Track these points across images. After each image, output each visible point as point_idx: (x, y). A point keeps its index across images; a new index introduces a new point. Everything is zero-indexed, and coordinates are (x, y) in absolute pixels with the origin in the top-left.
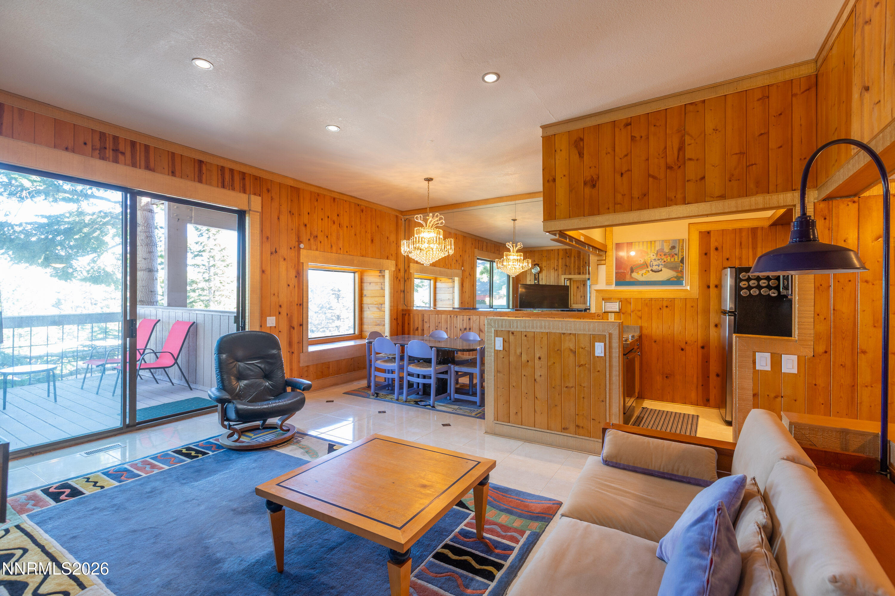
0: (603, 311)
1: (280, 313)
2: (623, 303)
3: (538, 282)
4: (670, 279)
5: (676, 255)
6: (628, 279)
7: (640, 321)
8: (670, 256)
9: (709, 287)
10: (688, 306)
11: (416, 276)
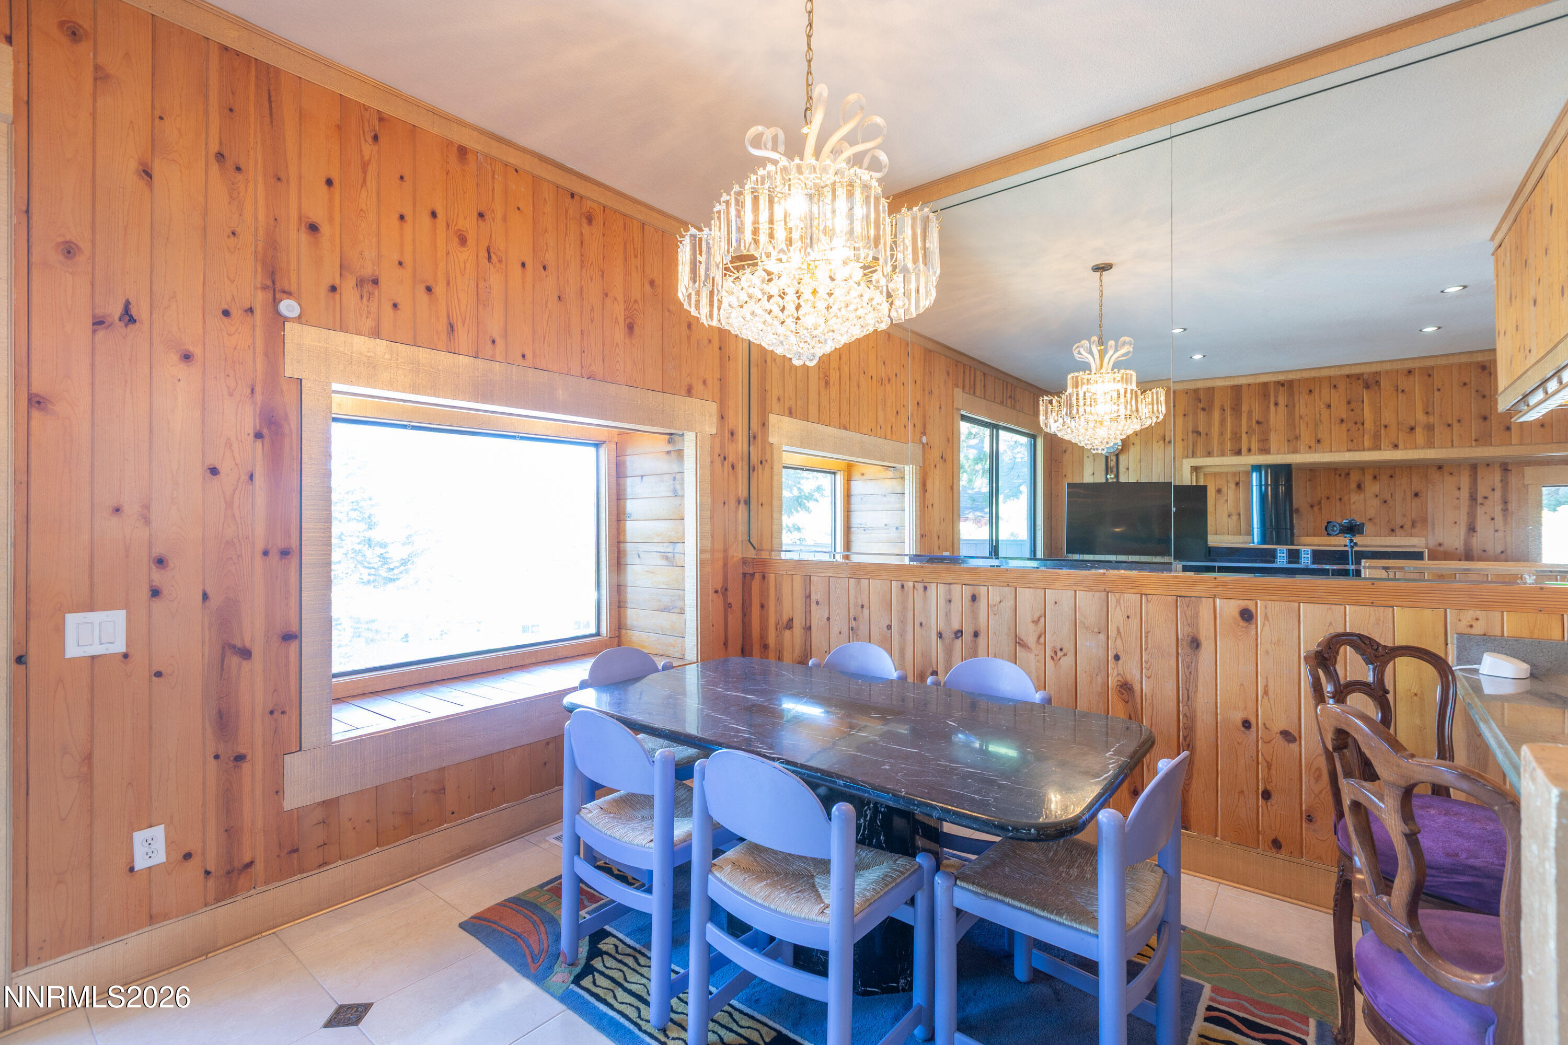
1: (155, 593)
3: (1117, 476)
11: (789, 458)
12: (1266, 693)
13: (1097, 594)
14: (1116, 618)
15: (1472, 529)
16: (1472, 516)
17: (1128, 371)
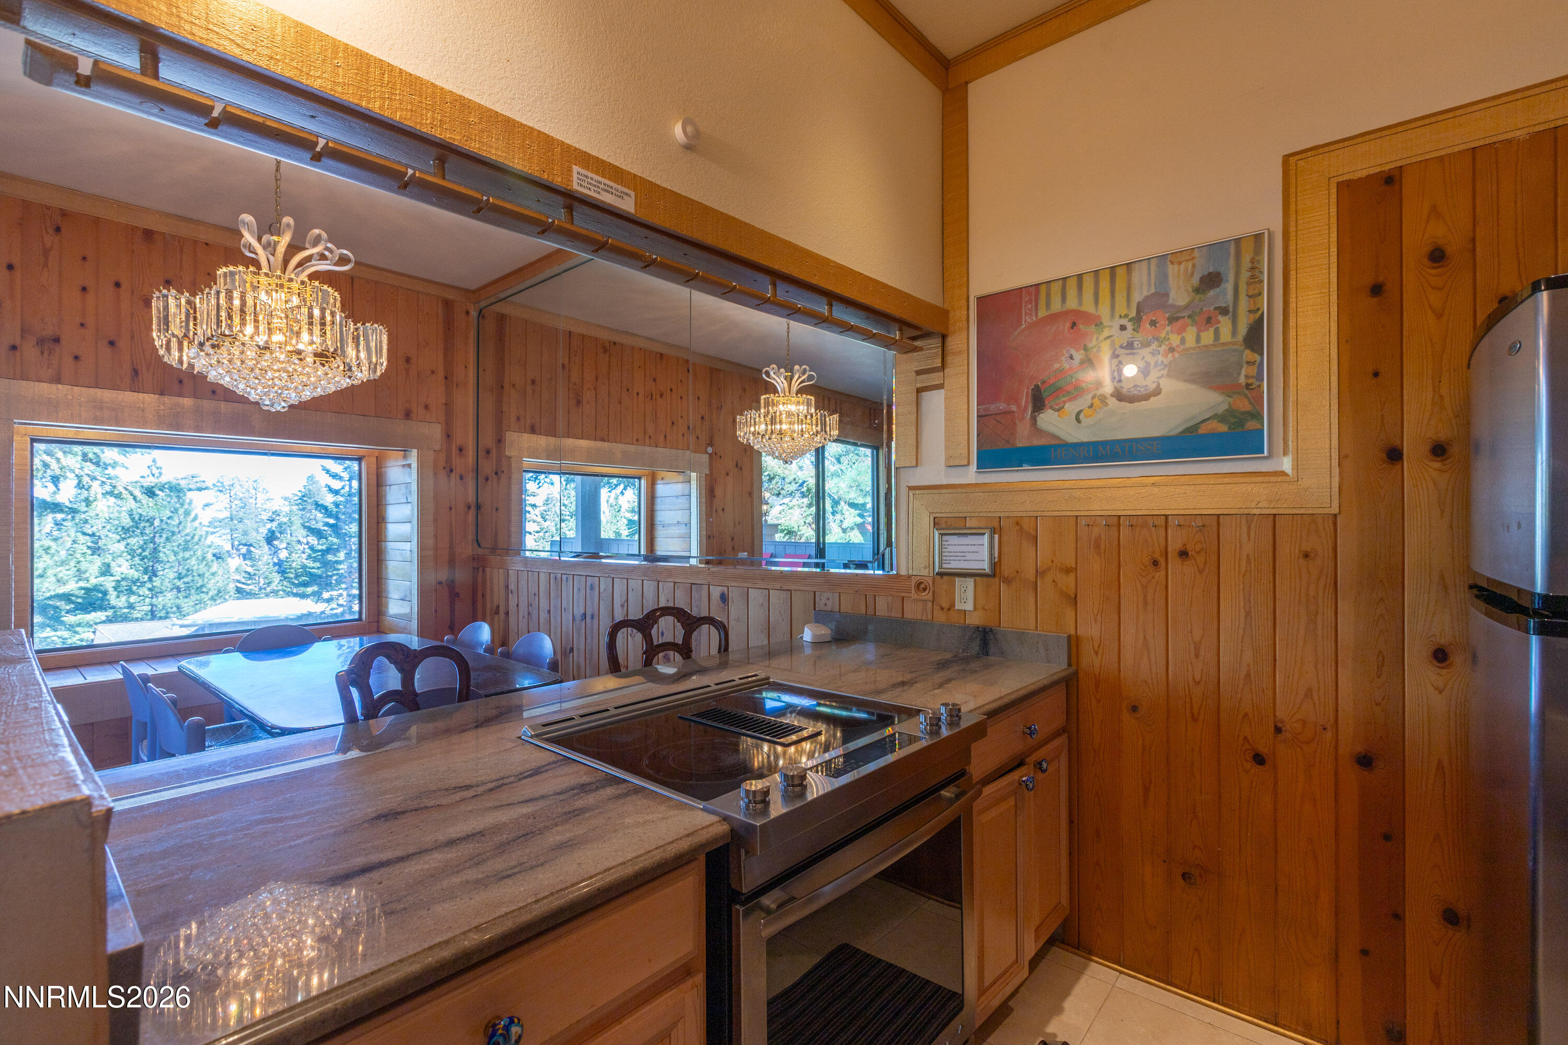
0: (937, 570)
2: (1005, 538)
4: (1195, 428)
5: (1224, 311)
6: (1023, 438)
7: (1069, 613)
8: (1195, 323)
9: (1394, 455)
10: (1285, 549)
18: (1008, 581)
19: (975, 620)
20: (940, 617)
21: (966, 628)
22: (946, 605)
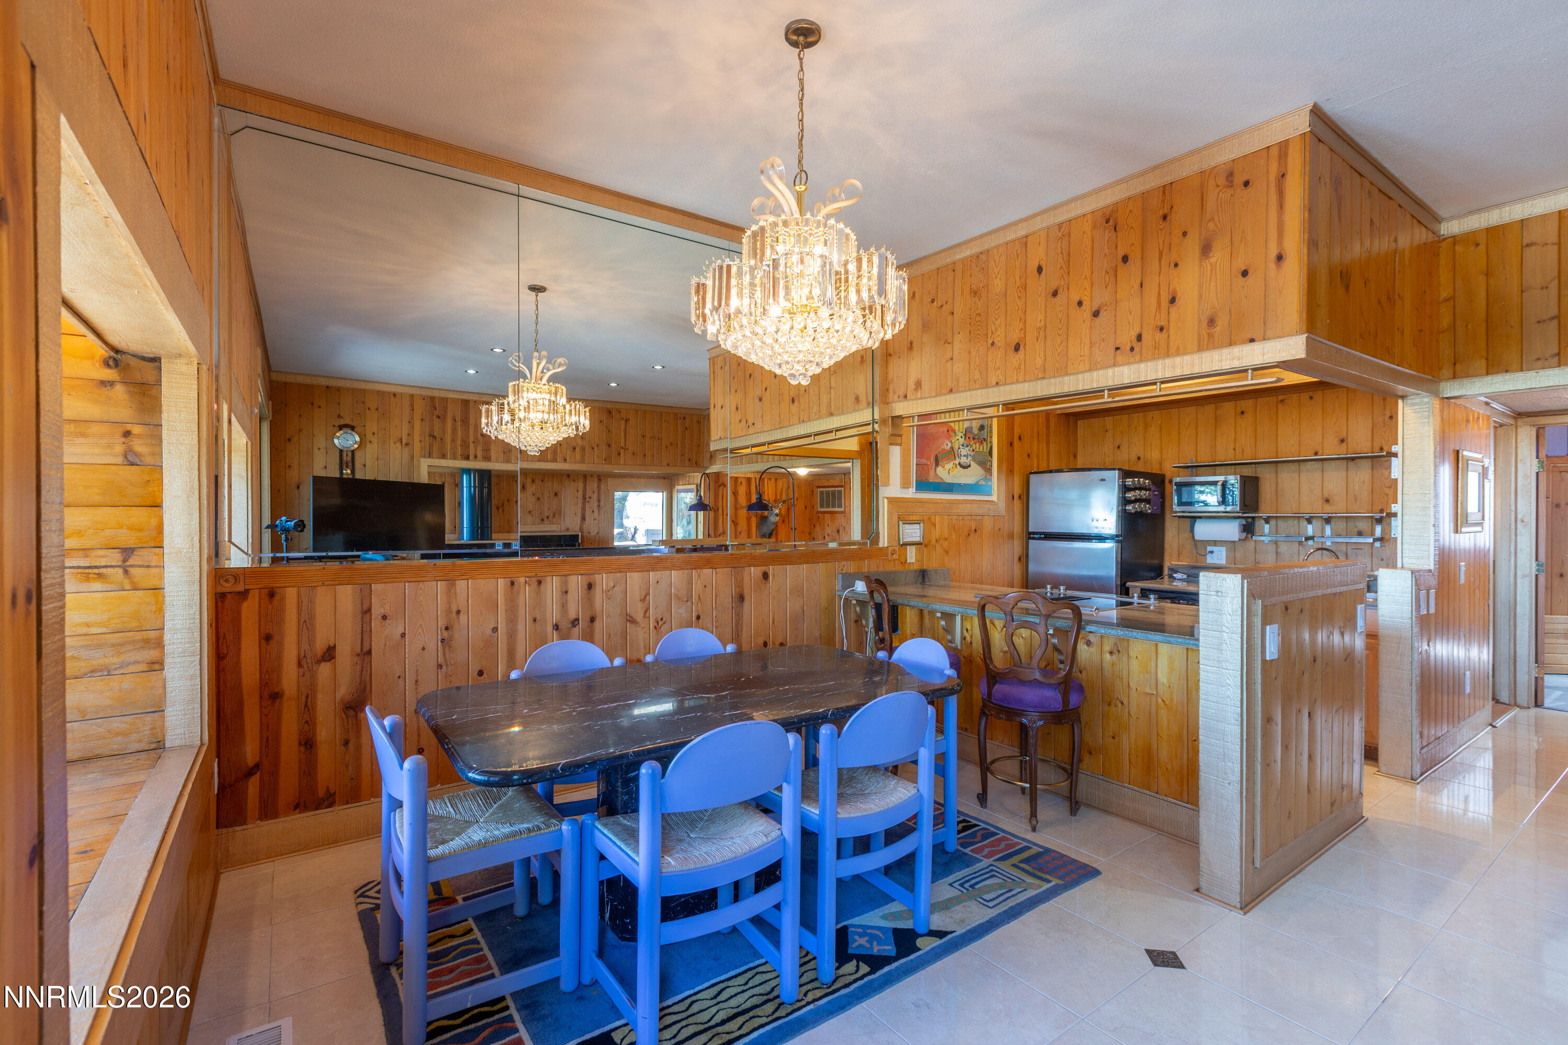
0: (901, 543)
2: (926, 525)
9: (1014, 498)
10: (995, 528)
12: (773, 622)
13: (686, 571)
14: (697, 588)
15: (583, 519)
16: (584, 509)
17: (557, 385)
18: (926, 546)
19: (916, 567)
20: (899, 567)
21: (916, 571)
22: (903, 562)
